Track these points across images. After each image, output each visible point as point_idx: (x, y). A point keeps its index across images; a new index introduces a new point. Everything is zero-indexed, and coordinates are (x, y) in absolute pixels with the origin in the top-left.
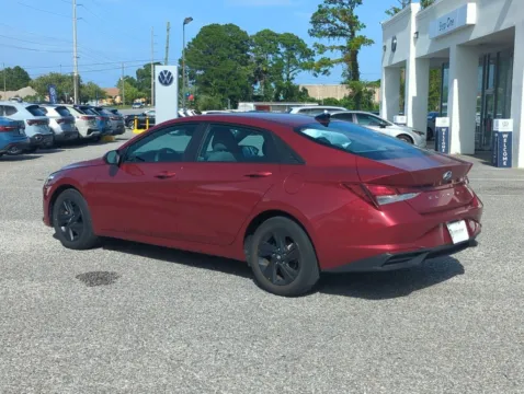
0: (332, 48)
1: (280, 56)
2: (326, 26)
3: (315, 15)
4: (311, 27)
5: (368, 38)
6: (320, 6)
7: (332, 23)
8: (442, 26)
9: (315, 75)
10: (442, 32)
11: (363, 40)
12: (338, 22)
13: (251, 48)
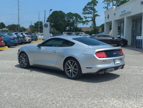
0: (88, 17)
1: (74, 19)
2: (87, 11)
3: (84, 9)
4: (83, 12)
5: (98, 14)
6: (85, 6)
7: (89, 10)
8: (122, 12)
9: (83, 25)
10: (122, 14)
11: (97, 15)
12: (90, 10)
13: (66, 17)
